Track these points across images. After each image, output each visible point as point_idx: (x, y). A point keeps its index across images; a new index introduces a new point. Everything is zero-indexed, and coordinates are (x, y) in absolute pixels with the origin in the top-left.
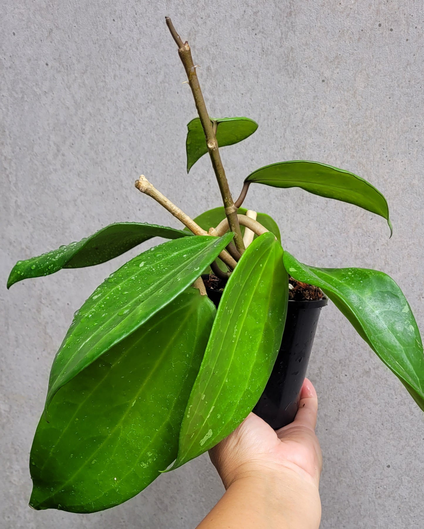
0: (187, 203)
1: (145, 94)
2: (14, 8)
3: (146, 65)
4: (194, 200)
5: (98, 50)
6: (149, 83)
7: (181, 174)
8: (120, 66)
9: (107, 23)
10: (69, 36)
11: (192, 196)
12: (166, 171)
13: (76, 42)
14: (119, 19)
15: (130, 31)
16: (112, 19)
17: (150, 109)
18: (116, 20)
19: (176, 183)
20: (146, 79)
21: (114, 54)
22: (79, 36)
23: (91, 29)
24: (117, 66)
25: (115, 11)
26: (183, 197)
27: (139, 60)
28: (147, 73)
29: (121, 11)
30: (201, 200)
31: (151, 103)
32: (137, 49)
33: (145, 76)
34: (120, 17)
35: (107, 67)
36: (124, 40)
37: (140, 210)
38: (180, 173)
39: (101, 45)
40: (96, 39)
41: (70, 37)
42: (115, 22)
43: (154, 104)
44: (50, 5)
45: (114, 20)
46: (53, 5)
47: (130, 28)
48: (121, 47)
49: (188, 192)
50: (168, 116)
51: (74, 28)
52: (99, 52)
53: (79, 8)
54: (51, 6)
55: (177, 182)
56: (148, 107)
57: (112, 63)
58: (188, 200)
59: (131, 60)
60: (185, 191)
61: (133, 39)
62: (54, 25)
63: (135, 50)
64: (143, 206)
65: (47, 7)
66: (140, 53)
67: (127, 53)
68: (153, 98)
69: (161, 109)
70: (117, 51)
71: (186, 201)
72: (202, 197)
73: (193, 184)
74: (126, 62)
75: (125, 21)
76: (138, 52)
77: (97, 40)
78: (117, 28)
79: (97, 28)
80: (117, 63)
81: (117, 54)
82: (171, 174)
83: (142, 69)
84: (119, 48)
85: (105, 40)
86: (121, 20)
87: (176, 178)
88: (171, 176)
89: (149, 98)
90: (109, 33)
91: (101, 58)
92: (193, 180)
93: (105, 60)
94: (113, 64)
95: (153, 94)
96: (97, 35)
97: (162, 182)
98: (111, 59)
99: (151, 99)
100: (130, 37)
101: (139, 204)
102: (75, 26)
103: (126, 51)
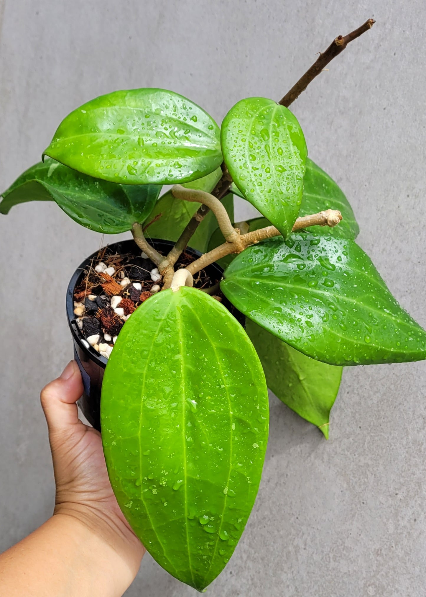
0: (402, 412)
1: (406, 281)
2: (315, 145)
3: (422, 254)
4: (410, 413)
5: (378, 218)
6: (416, 273)
7: (409, 380)
8: (393, 242)
9: (399, 195)
10: (355, 192)
11: (410, 408)
12: (393, 369)
13: (359, 201)
14: (414, 197)
15: (420, 213)
16: (407, 194)
17: (406, 298)
18: (410, 197)
19: (399, 386)
20: (415, 267)
21: (393, 229)
22: (366, 195)
23: (381, 195)
24: (391, 241)
25: (414, 188)
26: (400, 404)
27: (417, 246)
28: (419, 262)
29: (420, 190)
30: (419, 417)
31: (410, 293)
32: (420, 234)
33: (415, 264)
34: (416, 196)
35: (380, 237)
36: (410, 219)
37: (348, 393)
38: (408, 378)
39: (383, 214)
40: (382, 206)
41: (357, 193)
42: (408, 198)
43: (412, 296)
44: (350, 156)
45: (408, 196)
46: (353, 156)
47: (422, 210)
48: (403, 225)
49: (408, 402)
50: (422, 314)
51: (365, 186)
52: (378, 220)
53: (378, 170)
54: (352, 157)
55: (401, 386)
56: (405, 295)
57: (387, 236)
58: (404, 410)
59: (408, 242)
60: (405, 400)
61: (420, 222)
62: (346, 175)
63: (417, 234)
64: (353, 391)
65: (347, 156)
66: (421, 239)
67: (407, 233)
68: (414, 289)
69: (417, 304)
70: (397, 227)
71: (402, 410)
72: (421, 414)
73: (417, 396)
74: (402, 241)
75: (420, 201)
76: (419, 238)
77: (382, 208)
78: (408, 205)
79: (388, 196)
80: (392, 239)
81: (396, 230)
82: (398, 374)
83: (416, 256)
84: (401, 224)
85: (391, 211)
86: (415, 198)
87: (401, 381)
88: (396, 376)
89: (410, 287)
90: (397, 206)
91: (377, 227)
92: (419, 392)
93: (381, 230)
94: (387, 238)
95: (415, 286)
96: (385, 203)
97: (384, 377)
98: (388, 232)
99: (411, 289)
100: (417, 219)
101: (350, 386)
102: (366, 186)
103: (407, 231)
